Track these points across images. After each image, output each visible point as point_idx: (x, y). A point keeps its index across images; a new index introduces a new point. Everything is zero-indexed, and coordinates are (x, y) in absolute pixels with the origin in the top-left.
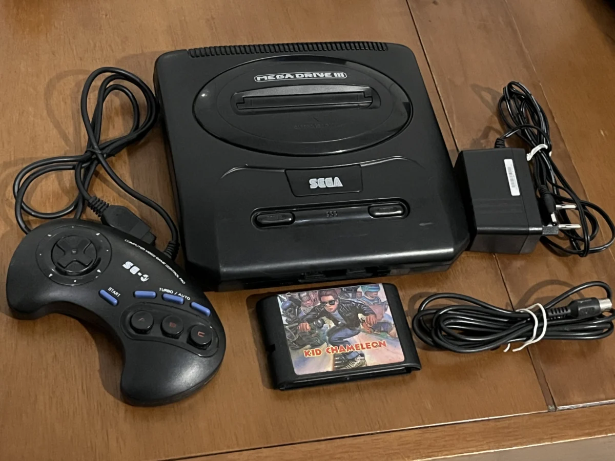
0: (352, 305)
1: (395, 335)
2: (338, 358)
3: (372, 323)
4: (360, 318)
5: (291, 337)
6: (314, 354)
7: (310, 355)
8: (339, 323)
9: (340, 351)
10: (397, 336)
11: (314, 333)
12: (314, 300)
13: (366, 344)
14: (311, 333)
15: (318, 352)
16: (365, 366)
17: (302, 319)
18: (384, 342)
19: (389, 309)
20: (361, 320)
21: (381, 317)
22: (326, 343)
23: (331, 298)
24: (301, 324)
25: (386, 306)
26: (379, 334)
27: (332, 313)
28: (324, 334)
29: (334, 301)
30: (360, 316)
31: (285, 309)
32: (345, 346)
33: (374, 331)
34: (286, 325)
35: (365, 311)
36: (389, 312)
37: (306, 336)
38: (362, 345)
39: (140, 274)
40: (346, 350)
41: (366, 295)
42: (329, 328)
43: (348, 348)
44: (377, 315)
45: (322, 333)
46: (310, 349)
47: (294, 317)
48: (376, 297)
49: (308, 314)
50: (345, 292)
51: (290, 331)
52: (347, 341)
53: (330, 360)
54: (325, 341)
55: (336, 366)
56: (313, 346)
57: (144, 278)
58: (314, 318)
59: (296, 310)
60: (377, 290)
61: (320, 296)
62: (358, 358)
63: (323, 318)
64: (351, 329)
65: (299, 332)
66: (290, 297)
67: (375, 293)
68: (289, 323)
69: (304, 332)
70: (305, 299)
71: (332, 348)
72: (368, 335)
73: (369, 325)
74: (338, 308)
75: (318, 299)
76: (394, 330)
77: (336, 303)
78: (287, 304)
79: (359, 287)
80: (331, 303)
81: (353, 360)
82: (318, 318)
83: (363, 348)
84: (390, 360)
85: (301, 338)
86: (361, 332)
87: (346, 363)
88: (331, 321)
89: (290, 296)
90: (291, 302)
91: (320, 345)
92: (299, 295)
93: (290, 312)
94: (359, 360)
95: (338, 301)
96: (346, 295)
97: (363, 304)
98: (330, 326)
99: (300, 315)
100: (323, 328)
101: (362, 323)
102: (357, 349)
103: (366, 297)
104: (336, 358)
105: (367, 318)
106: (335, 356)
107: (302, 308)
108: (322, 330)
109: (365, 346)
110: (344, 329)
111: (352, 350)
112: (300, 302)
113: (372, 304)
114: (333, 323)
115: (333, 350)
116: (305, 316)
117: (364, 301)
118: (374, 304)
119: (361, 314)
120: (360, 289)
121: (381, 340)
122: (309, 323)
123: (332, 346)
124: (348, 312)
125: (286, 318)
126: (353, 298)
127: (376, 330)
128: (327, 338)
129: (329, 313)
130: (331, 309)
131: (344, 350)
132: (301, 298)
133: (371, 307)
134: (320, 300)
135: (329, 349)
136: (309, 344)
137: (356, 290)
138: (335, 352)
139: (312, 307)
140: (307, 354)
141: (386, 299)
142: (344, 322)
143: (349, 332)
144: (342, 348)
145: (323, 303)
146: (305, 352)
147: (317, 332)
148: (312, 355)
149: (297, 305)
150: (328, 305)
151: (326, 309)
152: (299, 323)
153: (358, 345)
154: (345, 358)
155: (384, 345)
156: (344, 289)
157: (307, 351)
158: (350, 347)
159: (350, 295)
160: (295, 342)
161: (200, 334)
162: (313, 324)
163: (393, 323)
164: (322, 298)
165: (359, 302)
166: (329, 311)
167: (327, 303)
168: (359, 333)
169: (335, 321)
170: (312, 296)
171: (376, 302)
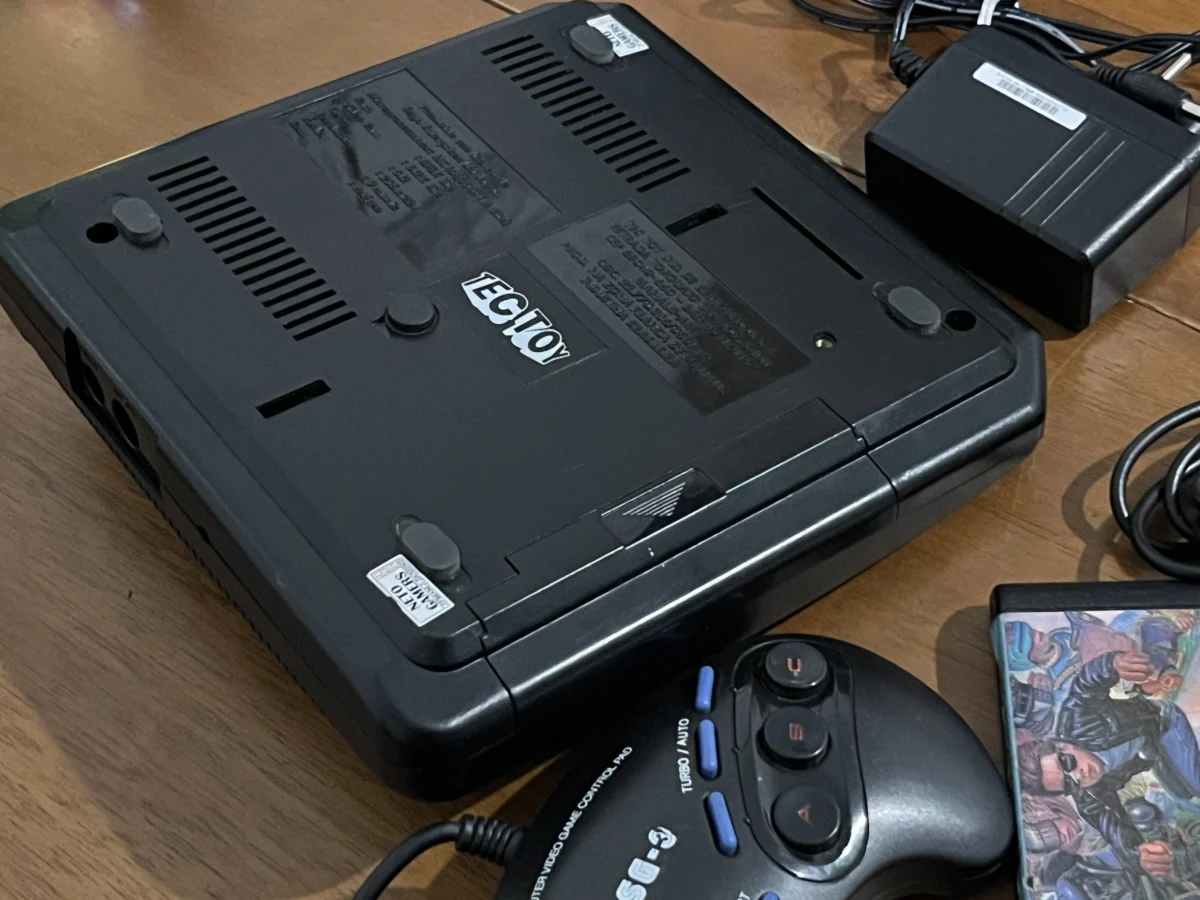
0: (1077, 710)
1: (1189, 616)
3: (1144, 667)
4: (1126, 697)
8: (1142, 756)
10: (1193, 613)
11: (1179, 835)
12: (1056, 811)
14: (1179, 843)
17: (1125, 858)
20: (1135, 694)
21: (1120, 638)
23: (1049, 763)
25: (1085, 618)
26: (1185, 656)
27: (1107, 770)
28: (1180, 808)
29: (1061, 755)
30: (1116, 694)
33: (1174, 667)
35: (1100, 676)
36: (1107, 616)
37: (1187, 859)
41: (1044, 662)
42: (1162, 790)
44: (1117, 647)
45: (1176, 812)
47: (1119, 883)
48: (1052, 639)
49: (1108, 840)
58: (1124, 826)
59: (1091, 870)
60: (1027, 631)
61: (1040, 790)
63: (1123, 801)
64: (1165, 730)
65: (1174, 878)
66: (1042, 880)
67: (1037, 638)
69: (1175, 862)
70: (1050, 837)
72: (1187, 684)
73: (1154, 678)
74: (1087, 747)
75: (1051, 800)
76: (1171, 615)
77: (1070, 750)
79: (1012, 678)
80: (1067, 764)
82: (1123, 813)
86: (1178, 703)
88: (1135, 778)
89: (1036, 881)
90: (1060, 882)
92: (1035, 851)
95: (1062, 745)
96: (1040, 718)
97: (1077, 680)
98: (1153, 785)
99: (1114, 862)
100: (1161, 805)
101: (1143, 692)
103: (1049, 664)
105: (1128, 678)
107: (1086, 853)
108: (1169, 809)
110: (1164, 748)
112: (1063, 853)
113: (1074, 653)
114: (1144, 774)
116: (1116, 851)
117: (1065, 675)
118: (1076, 649)
119: (1112, 690)
120: (1023, 677)
122: (1141, 841)
124: (1104, 723)
126: (1052, 701)
127: (1171, 661)
129: (1105, 776)
130: (1091, 769)
132: (1047, 849)
133: (1086, 661)
134: (1056, 793)
137: (1025, 688)
139: (1082, 822)
141: (1061, 614)
142: (1139, 742)
145: (1068, 787)
147: (1173, 825)
149: (1074, 864)
150: (1075, 776)
151: (1088, 782)
152: (1142, 871)
156: (1020, 720)
159: (1039, 705)
162: (1144, 830)
163: (1144, 613)
164: (1050, 788)
165: (1067, 686)
166: (1100, 776)
167: (1067, 777)
168: (1178, 710)
169: (1137, 766)
170: (1039, 813)
171: (1068, 642)
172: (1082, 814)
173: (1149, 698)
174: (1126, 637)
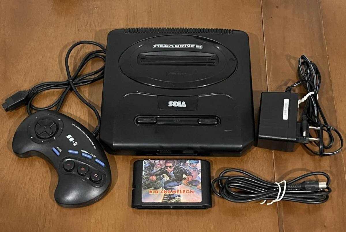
0: (181, 169)
1: (200, 188)
2: (166, 196)
3: (189, 180)
4: (183, 177)
5: (145, 182)
6: (154, 193)
7: (152, 193)
8: (172, 178)
9: (168, 193)
10: (201, 189)
11: (157, 182)
12: (162, 165)
13: (183, 191)
14: (155, 182)
15: (157, 192)
16: (179, 202)
17: (153, 174)
18: (193, 191)
19: (200, 174)
20: (184, 178)
21: (195, 177)
22: (162, 188)
23: (171, 165)
24: (152, 177)
25: (200, 172)
26: (192, 187)
27: (170, 173)
29: (172, 166)
30: (184, 176)
31: (145, 168)
32: (171, 191)
34: (144, 176)
35: (188, 173)
36: (200, 175)
37: (153, 182)
38: (181, 191)
39: (74, 142)
40: (172, 193)
42: (165, 180)
43: (173, 192)
44: (193, 177)
45: (161, 182)
46: (153, 190)
47: (149, 173)
48: (195, 167)
49: (156, 172)
50: (179, 162)
51: (145, 179)
52: (173, 188)
53: (161, 197)
54: (162, 186)
55: (164, 200)
56: (155, 188)
57: (75, 144)
58: (159, 174)
59: (151, 169)
60: (197, 163)
61: (166, 163)
62: (177, 197)
63: (164, 174)
64: (177, 182)
65: (149, 180)
66: (149, 162)
67: (196, 165)
68: (146, 175)
69: (152, 181)
70: (157, 164)
71: (164, 191)
72: (186, 186)
73: (187, 181)
74: (173, 170)
75: (164, 164)
76: (200, 185)
77: (173, 168)
78: (147, 165)
79: (187, 161)
80: (171, 167)
81: (174, 198)
82: (161, 174)
83: (181, 193)
84: (194, 201)
85: (150, 184)
86: (182, 185)
87: (170, 199)
88: (168, 177)
89: (150, 161)
90: (149, 164)
91: (159, 188)
92: (155, 161)
93: (147, 169)
94: (177, 199)
95: (174, 166)
96: (179, 164)
97: (187, 170)
98: (166, 179)
99: (153, 172)
100: (162, 180)
102: (177, 193)
103: (190, 166)
104: (165, 196)
105: (187, 177)
106: (165, 195)
107: (154, 168)
108: (162, 181)
109: (182, 192)
110: (173, 181)
111: (175, 193)
112: (154, 165)
115: (165, 192)
116: (155, 172)
117: (188, 168)
118: (193, 170)
119: (185, 175)
121: (192, 190)
122: (156, 176)
123: (164, 190)
124: (178, 173)
125: (144, 172)
126: (182, 166)
127: (190, 184)
128: (163, 185)
130: (169, 170)
131: (170, 193)
132: (155, 163)
133: (191, 172)
134: (165, 165)
135: (163, 191)
136: (153, 187)
137: (185, 162)
138: (165, 193)
139: (160, 168)
140: (151, 192)
141: (200, 169)
142: (175, 178)
143: (176, 183)
144: (170, 191)
145: (166, 167)
146: (150, 191)
147: (159, 181)
148: (153, 193)
149: (152, 166)
150: (168, 168)
151: (167, 170)
152: (151, 176)
153: (179, 191)
154: (170, 197)
155: (193, 192)
156: (179, 161)
157: (151, 191)
158: (174, 191)
159: (182, 164)
160: (146, 185)
161: (96, 175)
162: (158, 177)
163: (201, 181)
164: (166, 164)
165: (186, 168)
166: (168, 171)
167: (168, 167)
168: (181, 184)
169: (170, 177)
170: (161, 162)
171: (194, 169)
172: (161, 169)
173: (183, 180)
174: (195, 178)
